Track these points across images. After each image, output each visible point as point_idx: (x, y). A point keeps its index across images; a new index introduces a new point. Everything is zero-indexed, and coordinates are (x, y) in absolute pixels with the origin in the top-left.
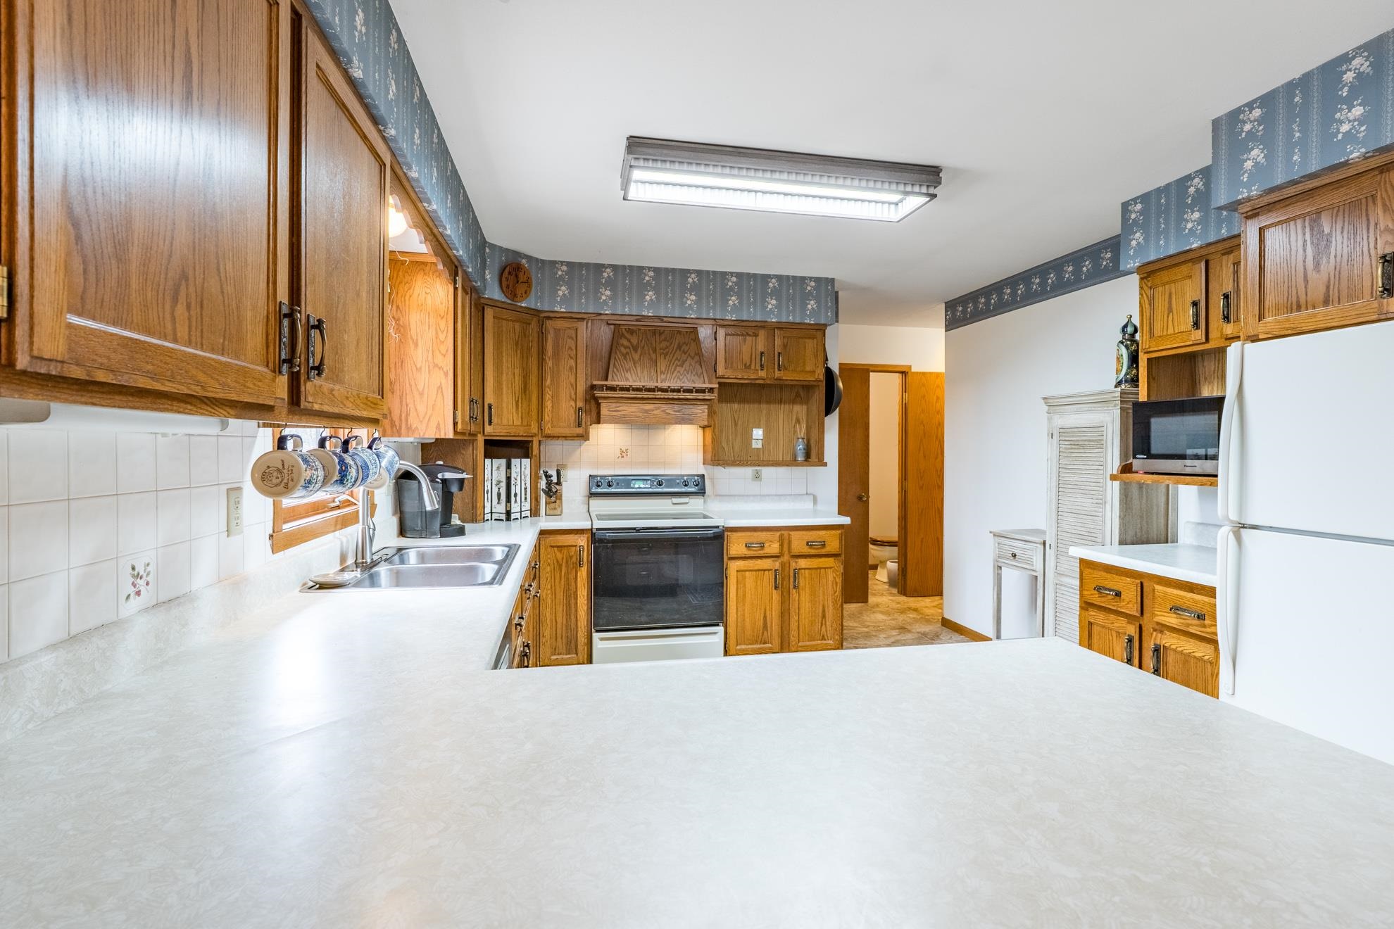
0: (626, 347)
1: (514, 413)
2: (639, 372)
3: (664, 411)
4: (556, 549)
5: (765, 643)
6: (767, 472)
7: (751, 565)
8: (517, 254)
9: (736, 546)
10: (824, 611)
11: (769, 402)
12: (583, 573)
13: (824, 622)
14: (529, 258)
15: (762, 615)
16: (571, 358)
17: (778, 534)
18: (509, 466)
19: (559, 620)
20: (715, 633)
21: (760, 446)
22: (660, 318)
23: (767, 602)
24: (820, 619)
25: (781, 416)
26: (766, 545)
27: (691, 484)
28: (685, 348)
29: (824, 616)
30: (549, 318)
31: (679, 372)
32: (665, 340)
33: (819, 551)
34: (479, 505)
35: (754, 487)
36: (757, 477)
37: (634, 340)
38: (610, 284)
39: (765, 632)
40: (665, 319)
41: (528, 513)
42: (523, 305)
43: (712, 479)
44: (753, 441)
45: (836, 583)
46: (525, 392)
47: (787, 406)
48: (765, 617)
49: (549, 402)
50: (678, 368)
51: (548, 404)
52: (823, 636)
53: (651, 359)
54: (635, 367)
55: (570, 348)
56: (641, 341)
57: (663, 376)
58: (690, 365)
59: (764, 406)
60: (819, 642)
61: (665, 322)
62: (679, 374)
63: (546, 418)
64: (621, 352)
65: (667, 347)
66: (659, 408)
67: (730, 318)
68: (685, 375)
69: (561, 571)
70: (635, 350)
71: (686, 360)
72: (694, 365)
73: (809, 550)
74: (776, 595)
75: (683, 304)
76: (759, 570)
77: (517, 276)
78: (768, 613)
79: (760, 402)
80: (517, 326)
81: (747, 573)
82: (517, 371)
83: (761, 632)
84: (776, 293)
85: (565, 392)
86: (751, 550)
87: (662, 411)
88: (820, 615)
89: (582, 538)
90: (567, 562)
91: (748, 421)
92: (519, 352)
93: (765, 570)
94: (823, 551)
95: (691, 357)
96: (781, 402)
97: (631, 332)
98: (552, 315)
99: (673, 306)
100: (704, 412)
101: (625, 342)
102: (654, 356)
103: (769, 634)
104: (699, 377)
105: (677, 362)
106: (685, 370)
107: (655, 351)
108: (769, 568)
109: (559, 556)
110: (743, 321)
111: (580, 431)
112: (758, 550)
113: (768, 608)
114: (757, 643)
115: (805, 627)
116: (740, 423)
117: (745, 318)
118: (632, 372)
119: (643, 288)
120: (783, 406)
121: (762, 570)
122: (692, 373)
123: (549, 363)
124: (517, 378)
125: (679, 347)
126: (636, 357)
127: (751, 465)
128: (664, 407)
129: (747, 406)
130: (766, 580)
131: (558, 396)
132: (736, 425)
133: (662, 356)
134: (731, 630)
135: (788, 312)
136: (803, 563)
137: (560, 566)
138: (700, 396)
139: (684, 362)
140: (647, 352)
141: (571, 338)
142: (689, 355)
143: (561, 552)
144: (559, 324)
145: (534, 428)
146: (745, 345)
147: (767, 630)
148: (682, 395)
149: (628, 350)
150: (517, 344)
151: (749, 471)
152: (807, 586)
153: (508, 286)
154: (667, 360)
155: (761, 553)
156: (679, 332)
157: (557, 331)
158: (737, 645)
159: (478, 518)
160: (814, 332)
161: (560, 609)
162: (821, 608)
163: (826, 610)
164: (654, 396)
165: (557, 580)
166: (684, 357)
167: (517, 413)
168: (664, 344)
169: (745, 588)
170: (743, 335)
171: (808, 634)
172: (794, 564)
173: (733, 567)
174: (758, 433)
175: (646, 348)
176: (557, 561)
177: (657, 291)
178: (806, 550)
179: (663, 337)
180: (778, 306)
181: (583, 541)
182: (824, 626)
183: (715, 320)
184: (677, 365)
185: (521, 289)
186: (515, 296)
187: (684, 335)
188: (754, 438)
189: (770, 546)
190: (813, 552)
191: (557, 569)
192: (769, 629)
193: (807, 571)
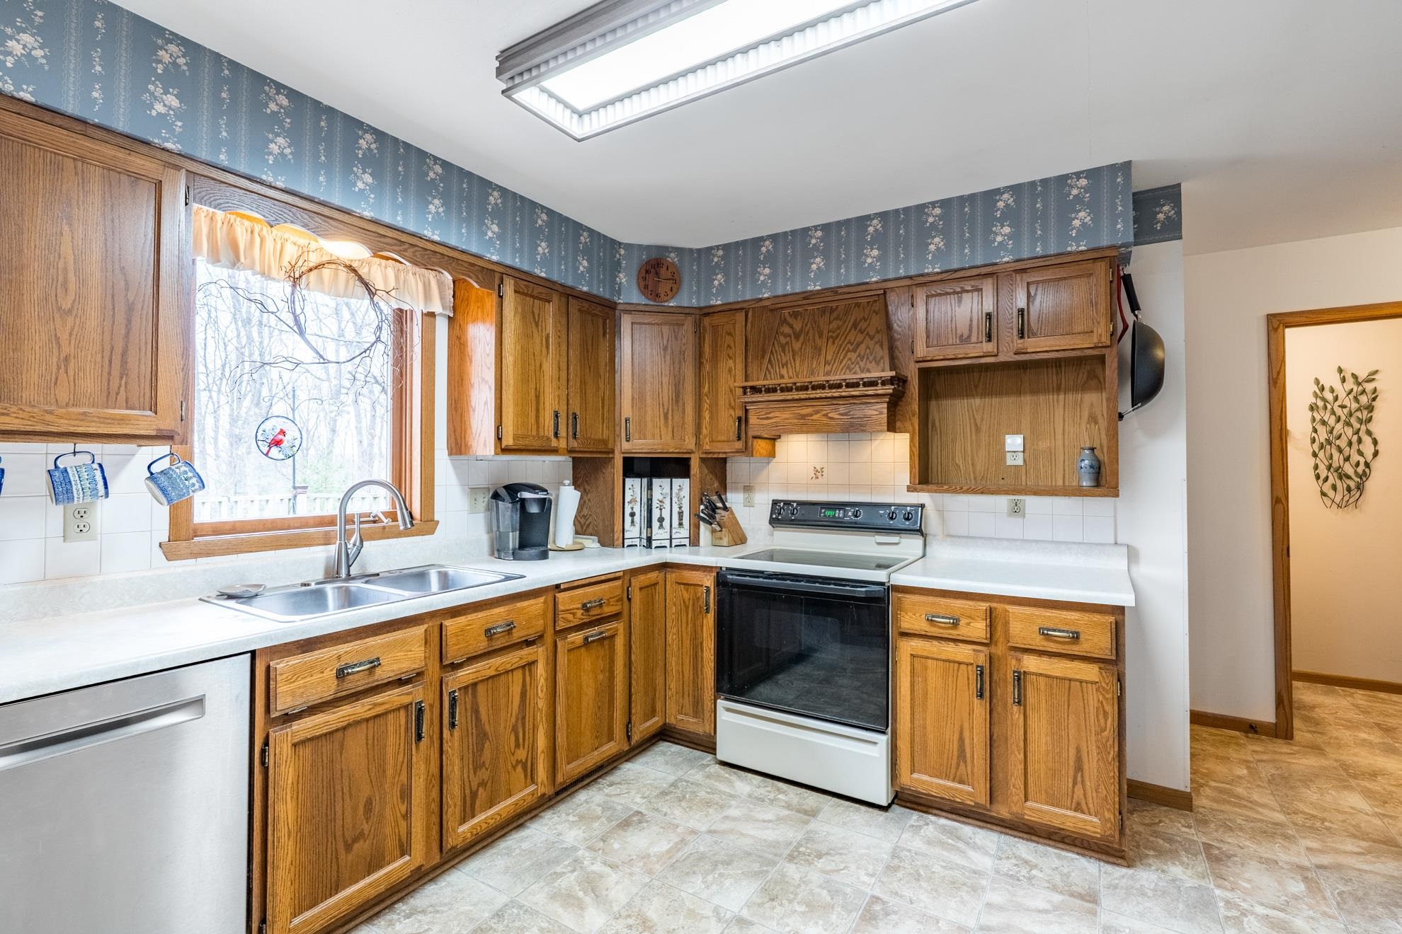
0: (786, 336)
1: (662, 427)
2: (798, 364)
3: (826, 415)
4: (682, 586)
5: (961, 782)
6: (1031, 502)
7: (935, 649)
8: (665, 249)
9: (910, 617)
10: (1079, 759)
11: (1035, 391)
12: (710, 621)
13: (1079, 779)
14: (680, 251)
15: (956, 737)
16: (730, 358)
17: (984, 606)
18: (650, 487)
19: (686, 673)
20: (875, 743)
21: (1020, 462)
22: (834, 291)
23: (966, 715)
24: (1071, 772)
25: (1059, 412)
26: (963, 622)
27: (900, 517)
28: (863, 325)
29: (1079, 768)
30: (707, 315)
31: (850, 359)
32: (836, 319)
33: (1066, 647)
34: (618, 527)
35: (1013, 527)
36: (1017, 510)
37: (798, 326)
38: (771, 259)
39: (962, 764)
40: (840, 291)
41: (686, 542)
42: (671, 304)
43: (941, 512)
44: (1008, 454)
45: (1105, 713)
46: (677, 402)
47: (1070, 396)
48: (961, 740)
49: (707, 411)
50: (849, 355)
51: (707, 415)
52: (1078, 804)
53: (816, 348)
54: (794, 360)
55: (729, 346)
56: (806, 325)
57: (828, 368)
58: (868, 347)
59: (1027, 399)
60: (1069, 813)
61: (840, 294)
62: (849, 362)
63: (705, 431)
64: (779, 343)
65: (838, 328)
66: (817, 412)
67: (930, 270)
68: (858, 363)
69: (687, 615)
70: (797, 337)
71: (862, 342)
72: (871, 347)
73: (1045, 643)
74: (980, 708)
75: (860, 264)
76: (949, 661)
77: (657, 274)
78: (966, 734)
79: (1019, 392)
80: (665, 329)
81: (930, 661)
82: (665, 380)
83: (954, 762)
84: (1011, 216)
85: (723, 401)
86: (935, 626)
87: (824, 415)
88: (1072, 763)
89: (708, 577)
90: (694, 604)
91: (999, 424)
92: (668, 357)
93: (960, 663)
94: (1075, 649)
95: (870, 336)
96: (1058, 389)
97: (795, 315)
98: (711, 311)
99: (847, 269)
100: (881, 413)
101: (786, 330)
102: (818, 341)
103: (969, 768)
104: (878, 363)
105: (849, 345)
106: (859, 355)
107: (821, 336)
108: (966, 660)
109: (686, 596)
110: (956, 271)
111: (739, 445)
112: (948, 628)
113: (966, 726)
114: (947, 777)
115: (1039, 777)
116: (984, 428)
117: (955, 266)
118: (789, 366)
119: (809, 254)
120: (1062, 397)
121: (954, 662)
122: (868, 358)
123: (707, 367)
124: (665, 387)
125: (855, 325)
126: (797, 346)
127: (1007, 493)
128: (826, 409)
129: (995, 401)
130: (962, 679)
131: (717, 405)
132: (978, 430)
133: (831, 340)
134: (903, 745)
135: (1034, 241)
136: (1031, 664)
137: (687, 608)
138: (871, 390)
139: (858, 345)
140: (811, 338)
141: (730, 334)
142: (868, 334)
143: (687, 590)
144: (717, 320)
145: (690, 443)
146: (959, 306)
147: (965, 762)
148: (844, 392)
149: (788, 339)
150: (665, 349)
151: (1003, 501)
152: (1043, 704)
153: (646, 287)
154: (836, 345)
155: (954, 633)
156: (858, 305)
157: (714, 328)
158: (912, 772)
159: (616, 543)
160: (1090, 265)
161: (687, 661)
162: (1072, 752)
163: (1085, 759)
164: (807, 396)
165: (684, 625)
166: (860, 337)
167: (666, 425)
168: (834, 325)
169: (927, 684)
170: (955, 293)
171: (1046, 792)
172: (1014, 662)
173: (905, 650)
174: (1014, 442)
175: (811, 334)
176: (684, 602)
177: (826, 255)
178: (1038, 642)
179: (835, 315)
180: (1013, 236)
181: (709, 581)
182: (1079, 785)
183: (911, 278)
184: (848, 351)
185: (663, 288)
186: (658, 295)
187: (863, 308)
188: (1007, 449)
189: (968, 624)
190: (1052, 647)
191: (684, 611)
192: (969, 760)
193: (1042, 680)
